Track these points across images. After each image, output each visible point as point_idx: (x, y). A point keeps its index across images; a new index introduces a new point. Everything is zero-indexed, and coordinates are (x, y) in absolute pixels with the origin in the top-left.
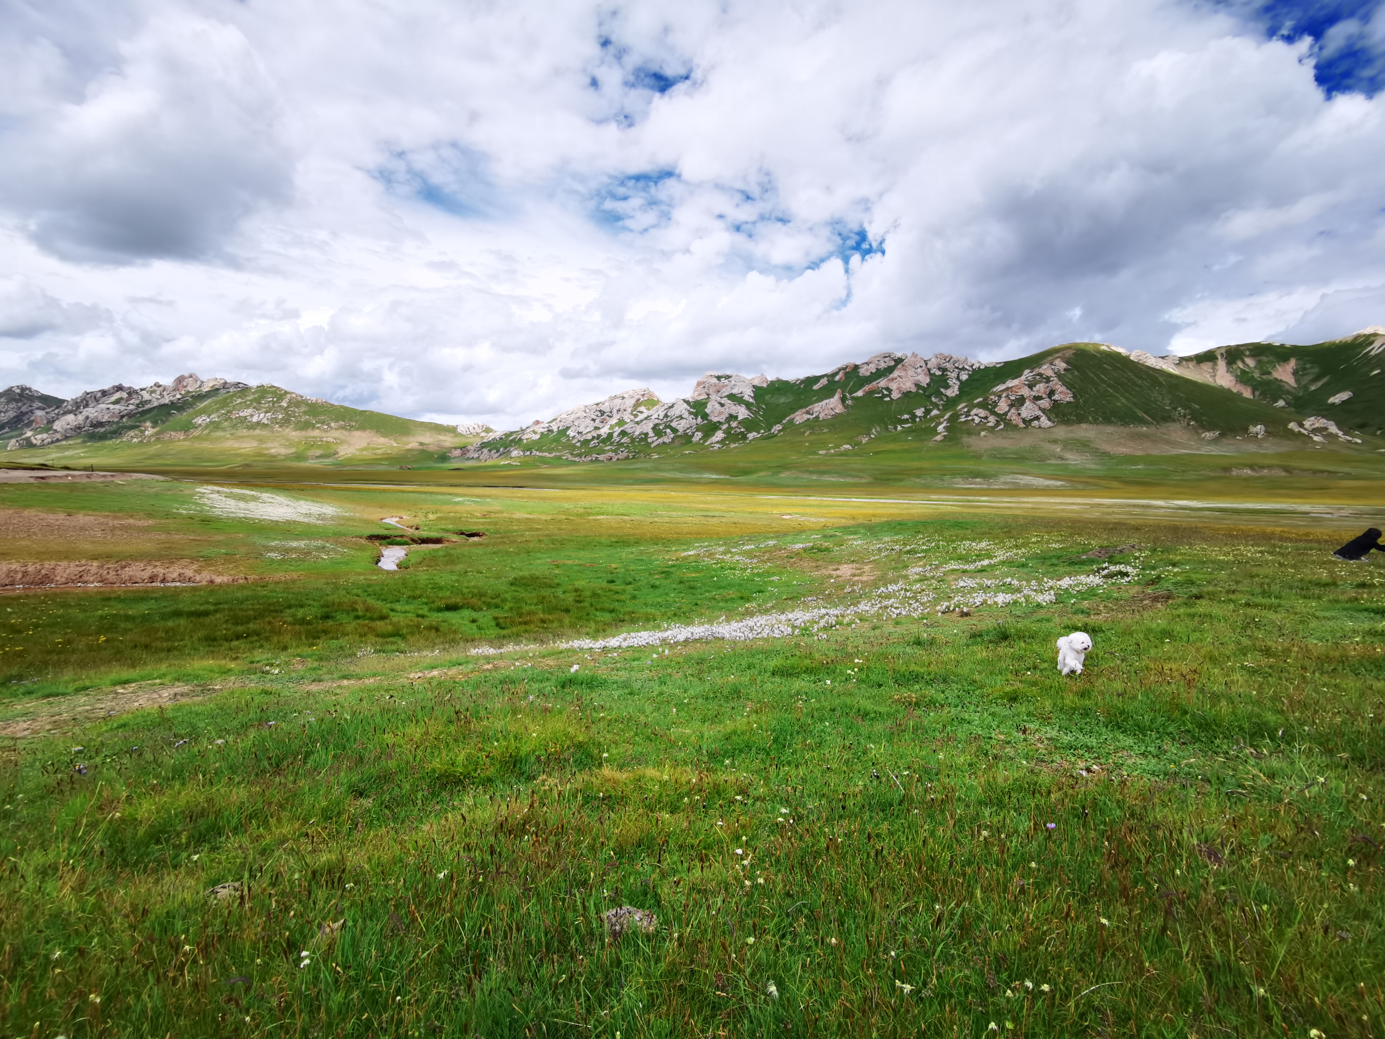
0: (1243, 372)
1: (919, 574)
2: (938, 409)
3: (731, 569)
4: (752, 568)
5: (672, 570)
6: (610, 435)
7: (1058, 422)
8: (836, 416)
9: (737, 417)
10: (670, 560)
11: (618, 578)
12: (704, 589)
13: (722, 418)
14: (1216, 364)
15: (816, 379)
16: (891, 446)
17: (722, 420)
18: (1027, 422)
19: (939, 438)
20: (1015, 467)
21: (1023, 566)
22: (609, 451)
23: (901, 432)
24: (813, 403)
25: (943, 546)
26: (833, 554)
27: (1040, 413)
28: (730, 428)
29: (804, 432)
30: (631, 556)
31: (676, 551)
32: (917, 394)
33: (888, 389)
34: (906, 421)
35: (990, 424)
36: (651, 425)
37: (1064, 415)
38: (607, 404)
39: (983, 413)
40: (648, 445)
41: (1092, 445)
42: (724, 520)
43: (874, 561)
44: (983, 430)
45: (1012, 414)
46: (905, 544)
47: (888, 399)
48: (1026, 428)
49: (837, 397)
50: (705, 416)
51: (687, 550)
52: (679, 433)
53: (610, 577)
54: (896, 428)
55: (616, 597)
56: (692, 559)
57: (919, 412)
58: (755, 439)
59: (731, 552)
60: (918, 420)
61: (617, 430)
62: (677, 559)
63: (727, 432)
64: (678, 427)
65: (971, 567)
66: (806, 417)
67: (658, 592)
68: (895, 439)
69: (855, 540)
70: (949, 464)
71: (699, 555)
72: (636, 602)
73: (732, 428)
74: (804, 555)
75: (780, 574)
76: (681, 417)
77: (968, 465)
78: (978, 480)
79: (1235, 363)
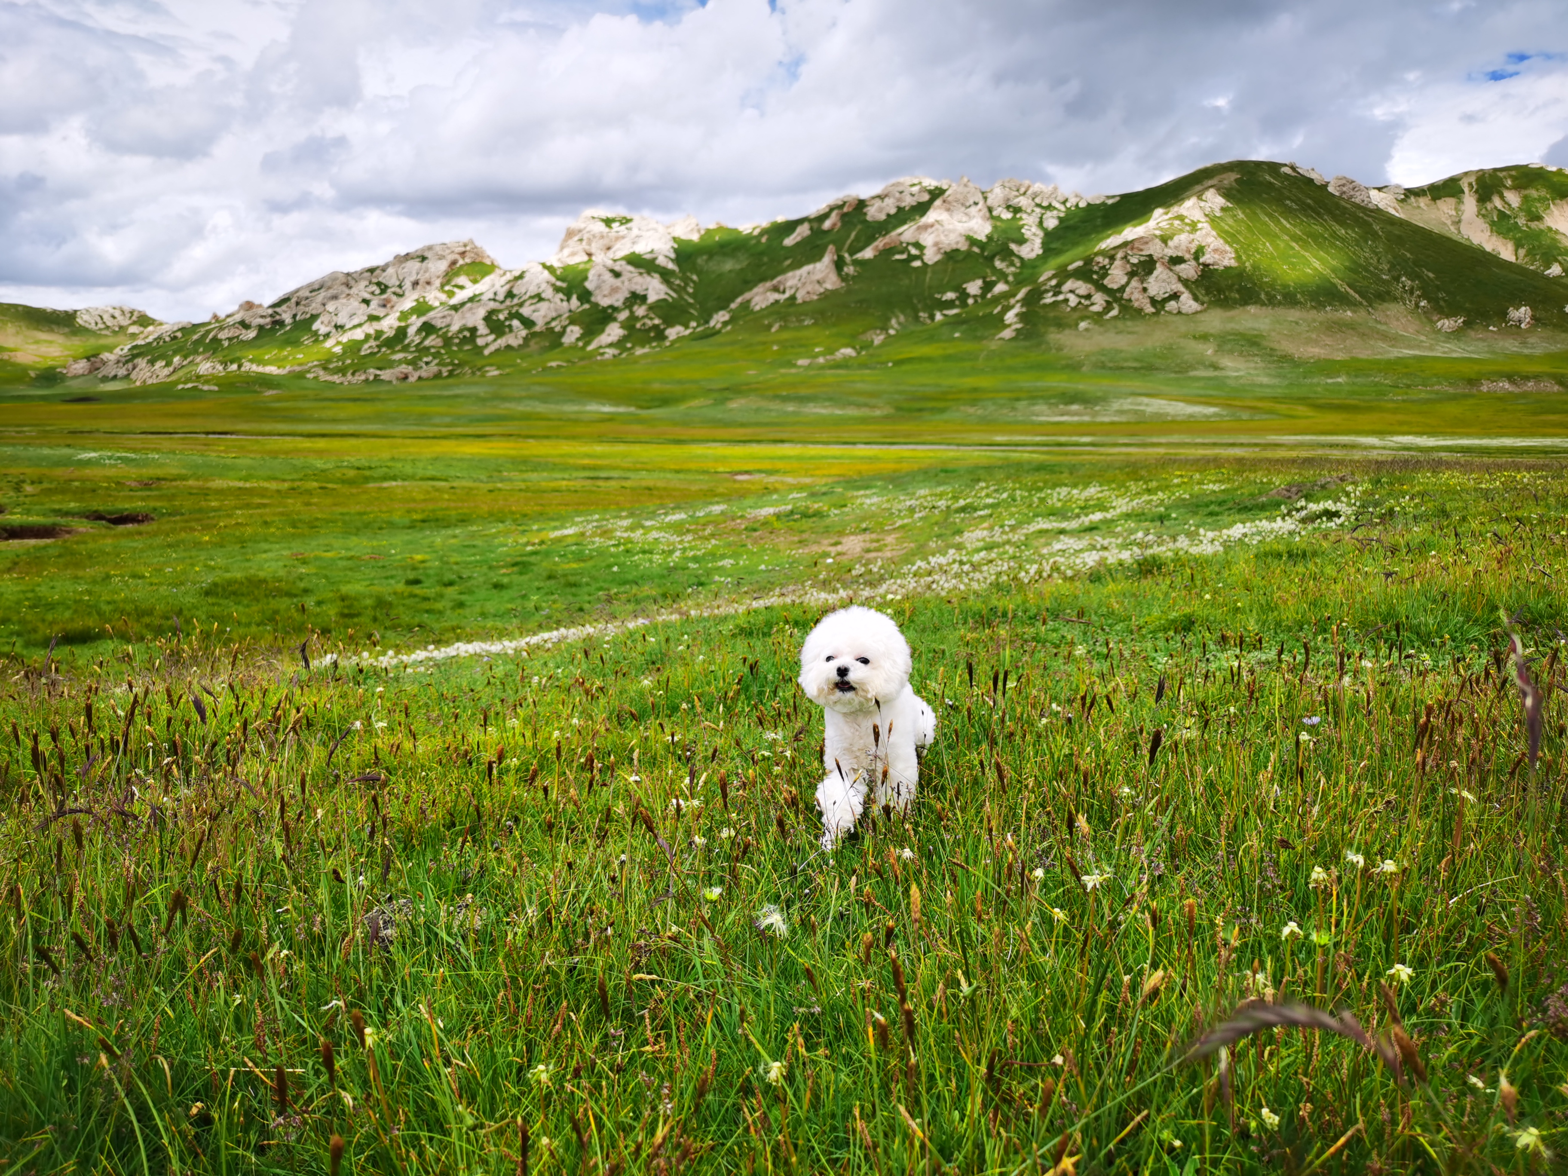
0: (1502, 215)
1: (983, 540)
2: (1007, 282)
3: (644, 552)
4: (684, 550)
5: (533, 559)
6: (401, 333)
7: (1211, 303)
8: (826, 296)
9: (644, 298)
10: (528, 543)
11: (428, 576)
12: (595, 586)
13: (618, 300)
14: (1460, 202)
15: (790, 226)
16: (926, 350)
17: (619, 304)
18: (1158, 304)
19: (1007, 334)
20: (1136, 384)
21: (1162, 519)
22: (400, 362)
23: (943, 324)
24: (784, 271)
25: (1022, 498)
26: (828, 521)
27: (1180, 287)
28: (633, 318)
29: (770, 326)
30: (453, 541)
31: (539, 530)
32: (969, 254)
33: (918, 245)
34: (950, 304)
35: (1096, 308)
36: (482, 312)
37: (1220, 291)
38: (390, 271)
39: (1083, 287)
40: (479, 350)
41: (1265, 343)
42: (627, 484)
43: (902, 527)
44: (1083, 319)
45: (1133, 292)
46: (955, 498)
47: (917, 264)
48: (1157, 314)
49: (828, 259)
50: (585, 296)
51: (563, 527)
52: (537, 329)
53: (411, 575)
54: (932, 317)
55: (426, 605)
56: (570, 541)
57: (974, 287)
58: (680, 339)
59: (643, 527)
60: (970, 301)
61: (416, 322)
62: (542, 542)
63: (629, 325)
64: (535, 317)
65: (1074, 524)
66: (774, 296)
67: (506, 594)
68: (931, 338)
69: (866, 496)
70: (1026, 381)
71: (583, 534)
72: (467, 612)
73: (637, 319)
74: (777, 525)
75: (736, 555)
76: (539, 297)
77: (1057, 382)
78: (1075, 407)
79: (1490, 199)
